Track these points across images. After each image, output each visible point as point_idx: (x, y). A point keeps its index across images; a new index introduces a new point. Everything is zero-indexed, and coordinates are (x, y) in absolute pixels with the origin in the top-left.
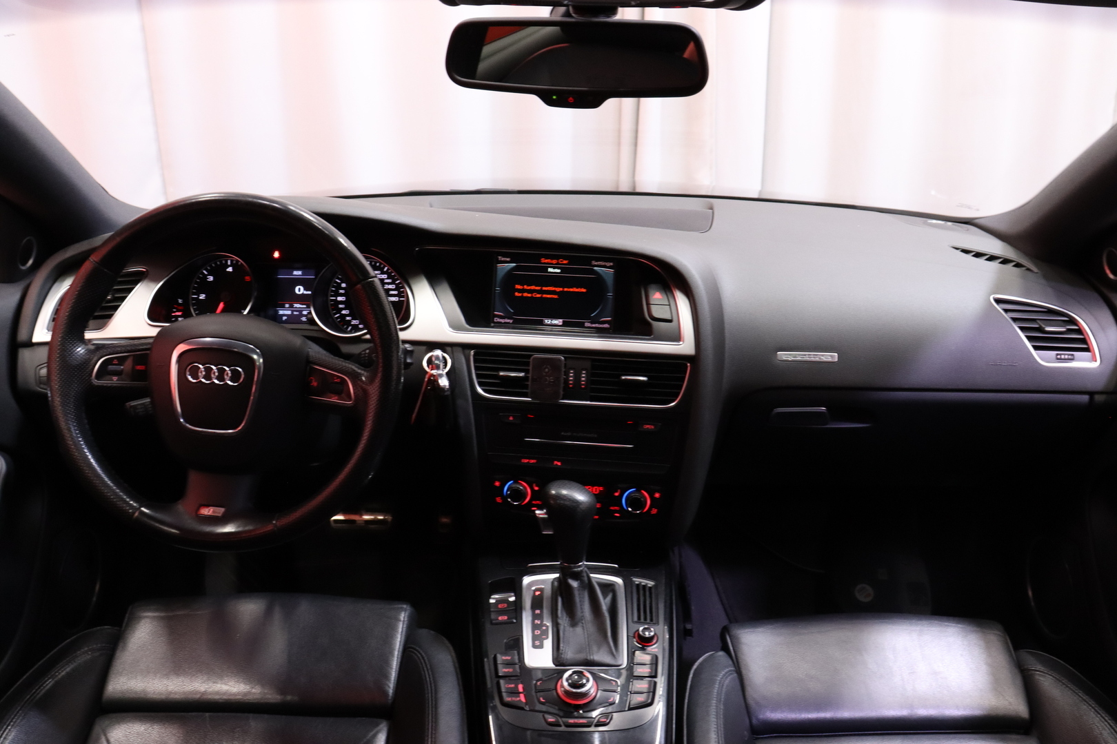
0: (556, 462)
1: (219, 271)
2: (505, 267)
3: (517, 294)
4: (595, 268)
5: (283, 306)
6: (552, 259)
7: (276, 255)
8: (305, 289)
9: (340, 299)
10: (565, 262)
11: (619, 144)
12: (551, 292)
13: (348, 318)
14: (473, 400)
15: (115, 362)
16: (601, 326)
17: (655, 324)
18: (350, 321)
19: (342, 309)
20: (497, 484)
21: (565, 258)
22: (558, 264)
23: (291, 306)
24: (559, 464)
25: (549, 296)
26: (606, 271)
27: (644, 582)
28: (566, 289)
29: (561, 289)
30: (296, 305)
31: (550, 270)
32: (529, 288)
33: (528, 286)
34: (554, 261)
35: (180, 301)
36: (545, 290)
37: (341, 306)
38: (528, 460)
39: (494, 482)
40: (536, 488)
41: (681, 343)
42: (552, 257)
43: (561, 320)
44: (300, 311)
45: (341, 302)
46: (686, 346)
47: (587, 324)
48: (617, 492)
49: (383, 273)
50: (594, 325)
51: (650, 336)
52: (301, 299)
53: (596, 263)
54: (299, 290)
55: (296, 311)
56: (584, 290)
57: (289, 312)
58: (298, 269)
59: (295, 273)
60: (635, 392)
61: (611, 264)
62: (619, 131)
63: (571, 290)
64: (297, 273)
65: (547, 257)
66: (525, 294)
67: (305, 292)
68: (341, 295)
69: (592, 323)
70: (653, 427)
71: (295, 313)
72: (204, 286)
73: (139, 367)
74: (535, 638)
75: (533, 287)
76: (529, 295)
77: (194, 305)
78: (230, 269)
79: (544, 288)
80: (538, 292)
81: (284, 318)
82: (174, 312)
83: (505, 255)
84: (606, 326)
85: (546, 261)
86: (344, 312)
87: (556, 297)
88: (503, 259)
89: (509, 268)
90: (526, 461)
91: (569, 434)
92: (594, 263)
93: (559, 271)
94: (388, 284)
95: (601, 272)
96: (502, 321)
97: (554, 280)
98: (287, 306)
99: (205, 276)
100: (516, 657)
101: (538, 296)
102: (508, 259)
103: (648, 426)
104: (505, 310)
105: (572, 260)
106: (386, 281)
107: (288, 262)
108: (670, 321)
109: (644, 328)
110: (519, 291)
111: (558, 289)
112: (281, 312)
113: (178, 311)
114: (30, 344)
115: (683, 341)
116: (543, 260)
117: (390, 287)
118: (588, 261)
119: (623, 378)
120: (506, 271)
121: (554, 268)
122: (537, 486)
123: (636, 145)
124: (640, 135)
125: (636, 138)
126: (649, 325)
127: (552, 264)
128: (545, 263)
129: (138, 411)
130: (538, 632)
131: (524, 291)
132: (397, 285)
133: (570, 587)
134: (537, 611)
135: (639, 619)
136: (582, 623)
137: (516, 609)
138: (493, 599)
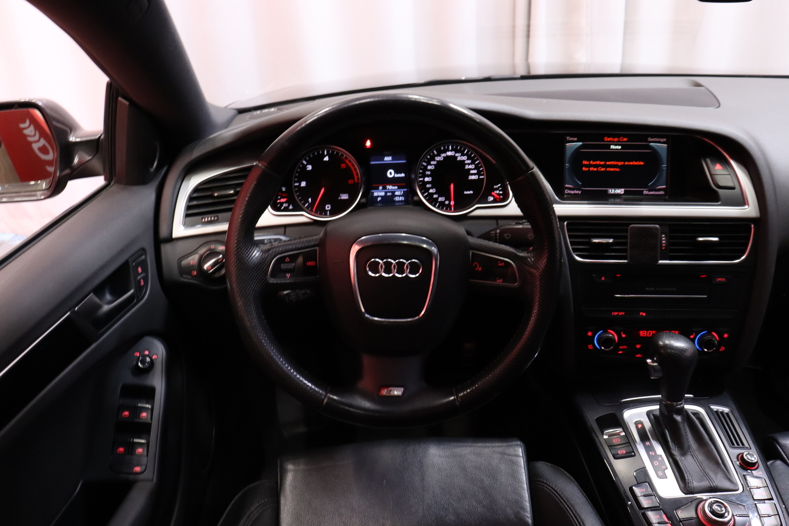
0: (641, 313)
1: (317, 161)
2: (573, 145)
3: (584, 169)
4: (651, 144)
5: (377, 189)
6: (614, 138)
7: (368, 143)
8: (396, 172)
9: (427, 179)
10: (625, 139)
11: (514, 37)
12: (614, 166)
13: (435, 196)
14: (569, 265)
15: (287, 260)
16: (657, 193)
17: (720, 191)
18: (437, 199)
19: (429, 189)
20: (590, 334)
21: (625, 136)
22: (619, 141)
23: (384, 188)
24: (644, 314)
25: (612, 169)
26: (660, 146)
27: (721, 409)
28: (626, 163)
29: (623, 163)
30: (388, 187)
31: (612, 147)
32: (595, 163)
33: (593, 161)
34: (616, 139)
35: (284, 189)
36: (608, 165)
37: (428, 186)
38: (617, 313)
39: (588, 333)
40: (624, 336)
41: (747, 207)
42: (614, 136)
43: (623, 190)
44: (393, 193)
45: (428, 182)
46: (750, 210)
47: (645, 192)
48: (692, 335)
49: (463, 155)
50: (651, 193)
51: (718, 202)
52: (393, 181)
53: (652, 140)
54: (391, 174)
55: (389, 192)
56: (642, 163)
57: (383, 194)
58: (388, 155)
59: (386, 159)
60: (708, 251)
61: (665, 140)
62: (514, 27)
63: (631, 163)
64: (388, 159)
65: (609, 136)
66: (591, 169)
67: (396, 176)
68: (428, 176)
69: (649, 191)
70: (724, 280)
71: (388, 194)
72: (305, 175)
73: (309, 264)
74: (656, 469)
75: (598, 162)
76: (595, 169)
77: (296, 192)
78: (326, 159)
79: (608, 163)
80: (605, 166)
81: (379, 199)
82: (280, 199)
83: (572, 136)
84: (662, 193)
85: (609, 139)
86: (431, 191)
87: (618, 170)
88: (571, 139)
89: (577, 146)
90: (616, 313)
91: (653, 289)
92: (650, 139)
93: (620, 147)
94: (469, 164)
95: (655, 147)
96: (572, 192)
97: (615, 155)
98: (381, 188)
99: (305, 166)
100: (649, 489)
101: (603, 169)
102: (576, 139)
103: (719, 279)
104: (575, 183)
105: (631, 138)
106: (467, 162)
107: (379, 150)
108: (733, 188)
109: (710, 195)
110: (586, 166)
111: (620, 163)
112: (376, 194)
113: (282, 197)
114: (170, 239)
115: (748, 205)
116: (606, 139)
117: (470, 167)
118: (645, 138)
119: (701, 239)
120: (574, 149)
121: (616, 145)
122: (624, 334)
123: (528, 36)
124: (532, 28)
125: (528, 31)
126: (716, 193)
127: (614, 142)
128: (607, 141)
129: (291, 298)
130: (656, 463)
131: (590, 166)
132: (476, 165)
133: (676, 421)
134: (647, 443)
135: (733, 444)
136: (690, 452)
137: (629, 442)
138: (606, 435)
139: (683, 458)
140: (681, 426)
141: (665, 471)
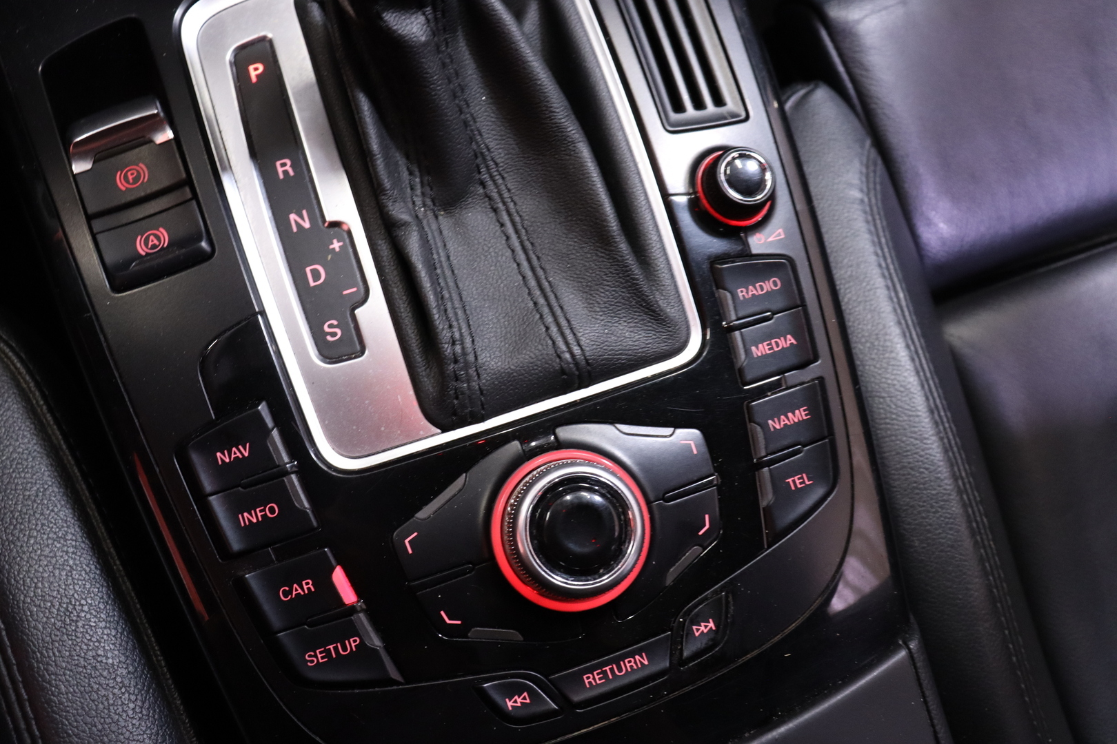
74: (313, 308)
133: (397, 45)
134: (284, 167)
135: (678, 107)
136: (483, 184)
137: (189, 182)
138: (82, 156)
139: (445, 222)
140: (432, 66)
141: (356, 312)
